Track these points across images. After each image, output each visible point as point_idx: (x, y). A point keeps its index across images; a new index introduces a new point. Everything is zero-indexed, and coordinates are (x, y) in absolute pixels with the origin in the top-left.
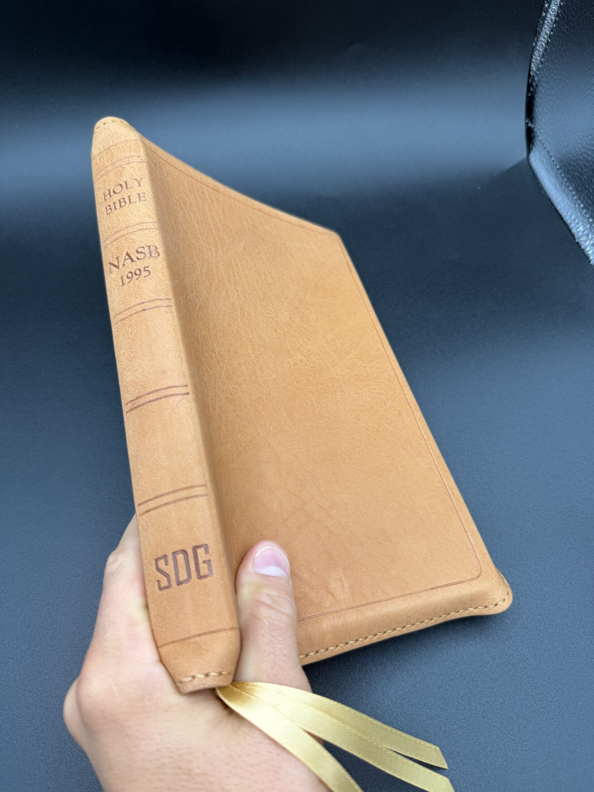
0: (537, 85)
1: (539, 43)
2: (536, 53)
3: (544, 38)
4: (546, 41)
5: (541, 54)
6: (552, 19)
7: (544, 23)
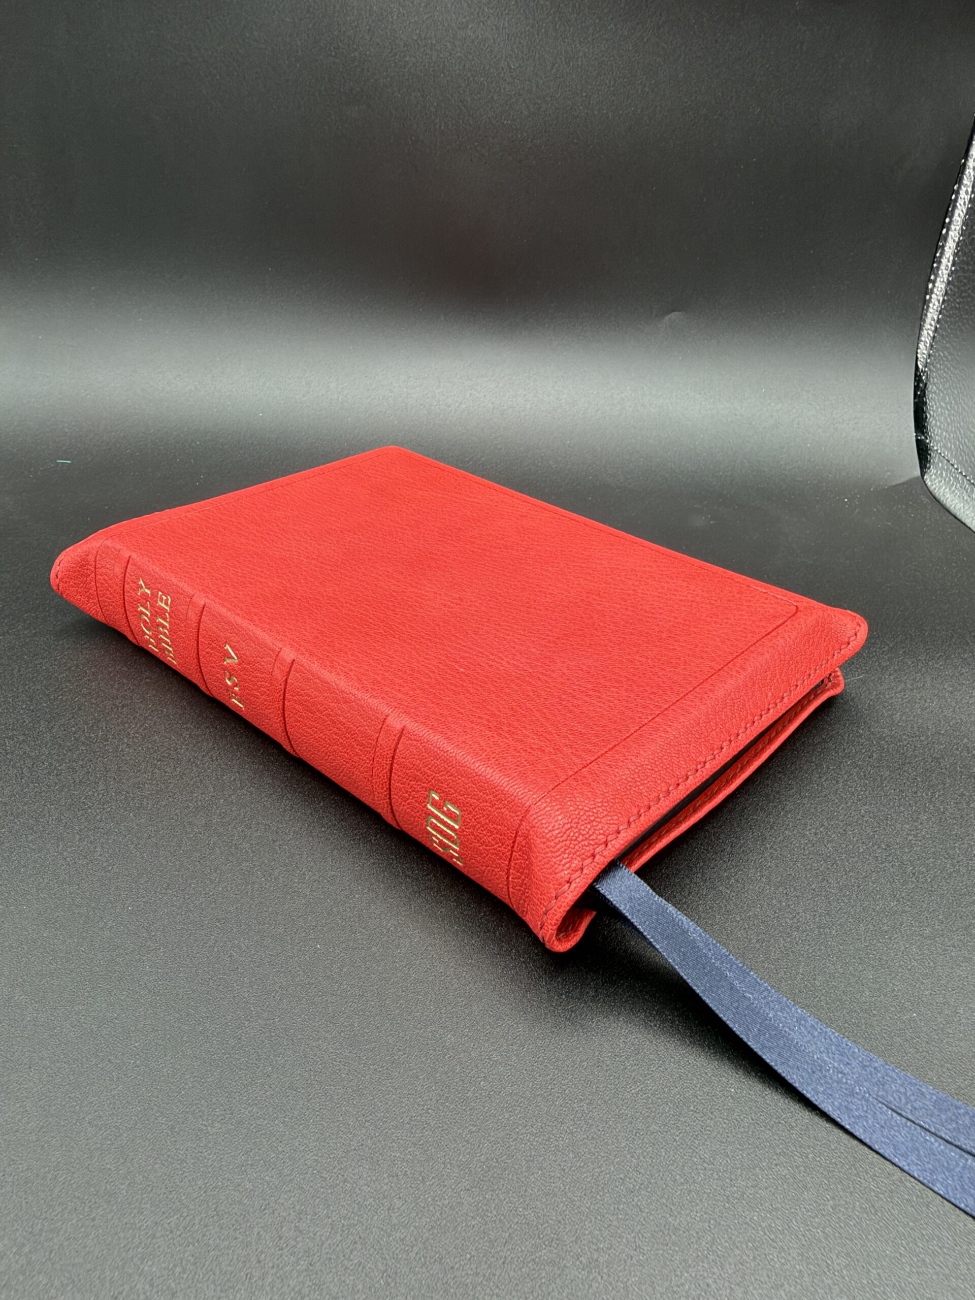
0: (926, 384)
1: (925, 333)
2: (921, 345)
3: (931, 325)
4: (933, 328)
5: (928, 345)
6: (939, 301)
7: (928, 307)
